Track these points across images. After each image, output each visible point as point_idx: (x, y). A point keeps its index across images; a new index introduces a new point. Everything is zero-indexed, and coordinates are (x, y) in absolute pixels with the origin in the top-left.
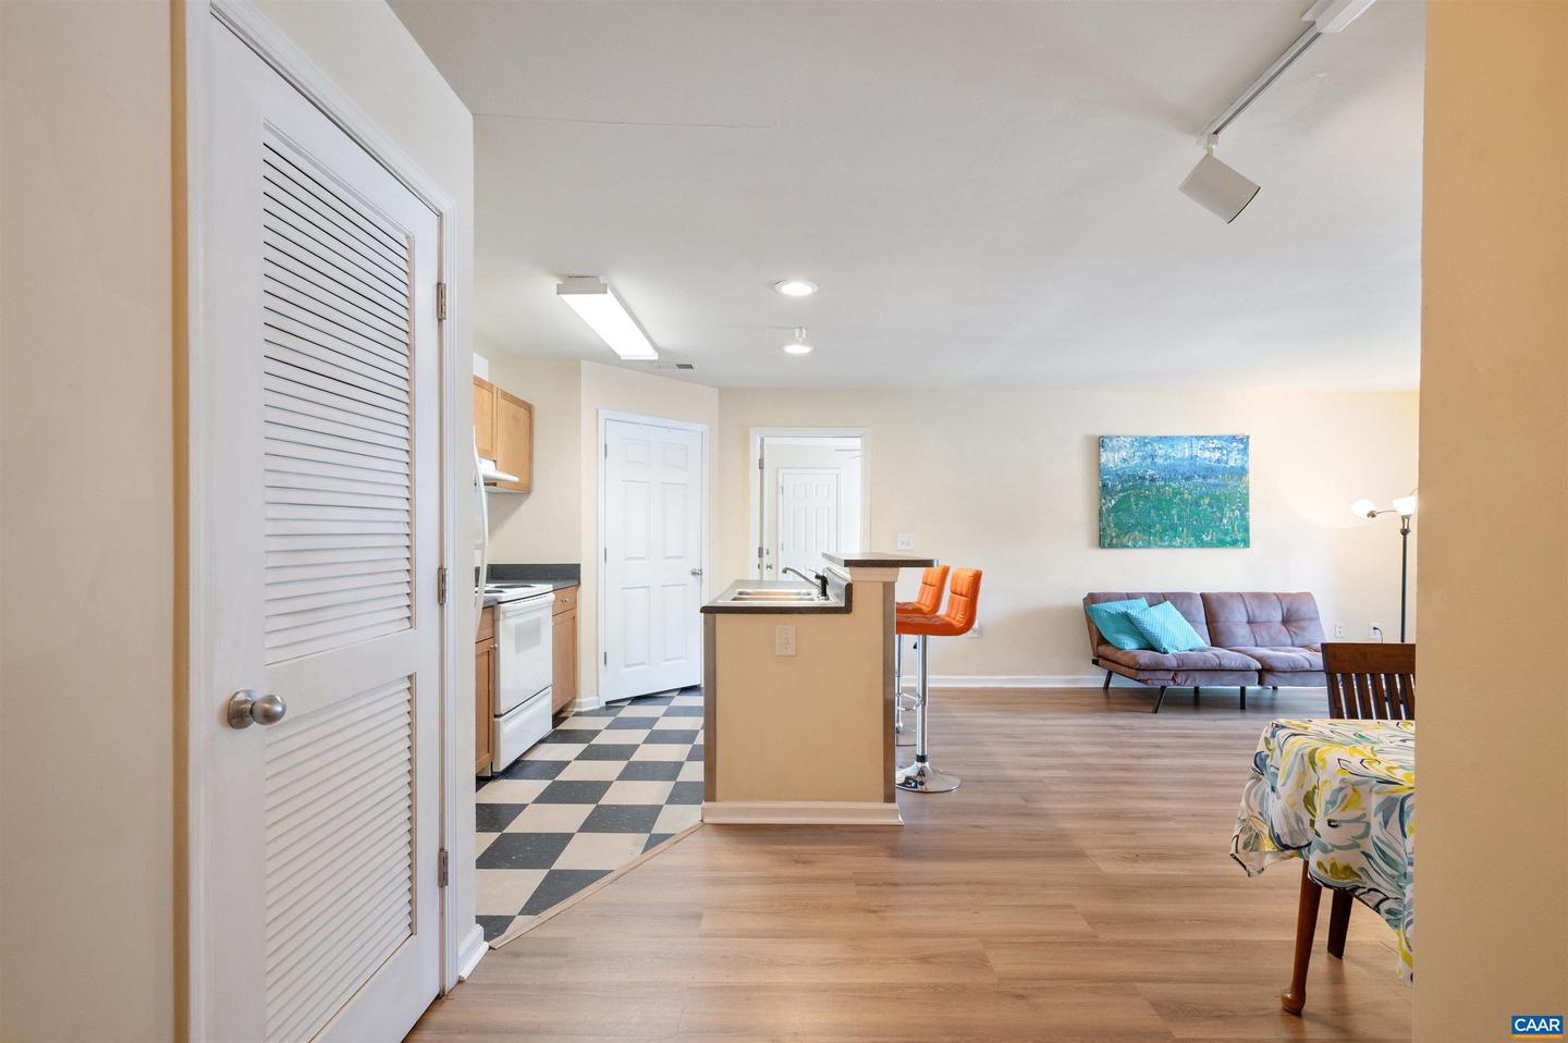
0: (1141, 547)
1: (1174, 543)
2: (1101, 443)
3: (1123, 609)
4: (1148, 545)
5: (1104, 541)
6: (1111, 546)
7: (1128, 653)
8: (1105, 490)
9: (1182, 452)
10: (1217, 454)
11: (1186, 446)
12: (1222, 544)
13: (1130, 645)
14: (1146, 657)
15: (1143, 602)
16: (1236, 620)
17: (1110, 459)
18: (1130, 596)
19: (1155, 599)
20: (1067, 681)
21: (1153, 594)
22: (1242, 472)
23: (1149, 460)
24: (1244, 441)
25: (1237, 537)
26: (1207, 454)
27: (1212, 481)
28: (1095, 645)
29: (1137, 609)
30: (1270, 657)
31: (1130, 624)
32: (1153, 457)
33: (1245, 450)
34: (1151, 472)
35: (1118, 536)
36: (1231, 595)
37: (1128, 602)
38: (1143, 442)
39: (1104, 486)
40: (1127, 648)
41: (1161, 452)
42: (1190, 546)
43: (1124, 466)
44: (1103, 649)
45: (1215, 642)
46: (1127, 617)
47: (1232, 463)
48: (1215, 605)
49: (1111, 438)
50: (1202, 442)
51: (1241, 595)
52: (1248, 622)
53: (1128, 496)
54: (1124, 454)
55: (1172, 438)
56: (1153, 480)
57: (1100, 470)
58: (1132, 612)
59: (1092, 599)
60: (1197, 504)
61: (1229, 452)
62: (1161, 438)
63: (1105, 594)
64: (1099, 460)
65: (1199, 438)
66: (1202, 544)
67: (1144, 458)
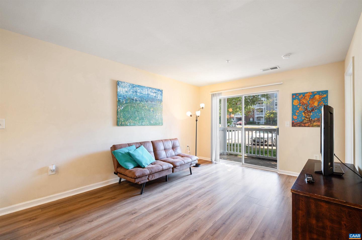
0: (132, 125)
1: (143, 124)
2: (118, 83)
3: (127, 151)
4: (134, 125)
5: (118, 123)
6: (122, 125)
7: (131, 171)
8: (119, 102)
9: (145, 92)
10: (155, 95)
11: (146, 90)
12: (155, 124)
13: (131, 166)
14: (138, 172)
15: (134, 147)
16: (161, 148)
17: (122, 90)
18: (129, 145)
19: (140, 144)
21: (137, 143)
22: (161, 101)
23: (135, 93)
24: (161, 91)
25: (159, 122)
26: (152, 94)
27: (153, 103)
28: (116, 167)
29: (132, 150)
30: (175, 162)
31: (130, 157)
32: (136, 92)
33: (161, 95)
34: (135, 98)
35: (124, 121)
36: (159, 141)
37: (129, 148)
38: (133, 86)
39: (119, 101)
40: (130, 168)
41: (139, 91)
42: (147, 125)
43: (126, 94)
44: (119, 170)
45: (157, 159)
46: (129, 154)
47: (158, 98)
48: (156, 145)
49: (122, 82)
50: (151, 90)
51: (162, 140)
52: (164, 149)
53: (127, 106)
54: (126, 89)
55: (142, 87)
56: (136, 101)
57: (117, 94)
58: (131, 152)
59: (114, 148)
60: (149, 110)
61: (158, 94)
62: (139, 86)
63: (120, 145)
64: (117, 90)
65: (150, 88)
66: (151, 124)
67: (133, 92)
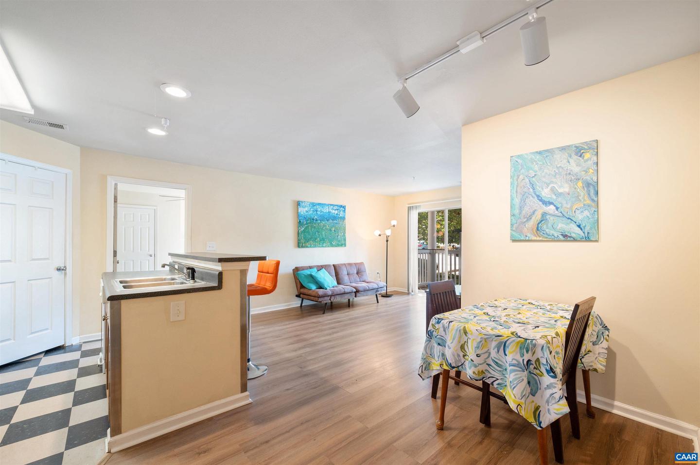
0: (313, 247)
1: (323, 245)
2: (298, 204)
3: (309, 273)
4: (315, 246)
5: (300, 245)
6: (302, 247)
7: (314, 291)
8: (300, 223)
9: (326, 210)
10: (336, 212)
11: (327, 207)
12: (338, 245)
13: (313, 287)
14: (321, 292)
15: (315, 270)
16: (344, 273)
17: (302, 211)
18: (311, 267)
19: (320, 268)
20: (286, 306)
21: (318, 266)
22: (344, 218)
23: (315, 212)
24: (344, 207)
25: (342, 244)
26: (334, 211)
27: (335, 222)
28: (299, 289)
29: (314, 272)
30: (358, 286)
31: (312, 278)
32: (316, 211)
33: (344, 211)
34: (316, 217)
35: (304, 243)
36: (342, 264)
37: (311, 270)
38: (313, 205)
39: (300, 222)
40: (313, 289)
41: (319, 210)
42: (329, 247)
43: (307, 214)
44: (302, 290)
45: (339, 283)
46: (311, 276)
47: (341, 215)
48: (338, 269)
49: (302, 202)
50: (332, 207)
51: (345, 264)
52: (348, 274)
53: (308, 226)
54: (306, 209)
55: (323, 204)
56: (317, 220)
57: (298, 215)
58: (313, 274)
59: (296, 270)
60: (331, 230)
61: (340, 211)
62: (319, 204)
63: (302, 267)
64: (298, 211)
65: (331, 205)
66: (332, 246)
67: (313, 211)
